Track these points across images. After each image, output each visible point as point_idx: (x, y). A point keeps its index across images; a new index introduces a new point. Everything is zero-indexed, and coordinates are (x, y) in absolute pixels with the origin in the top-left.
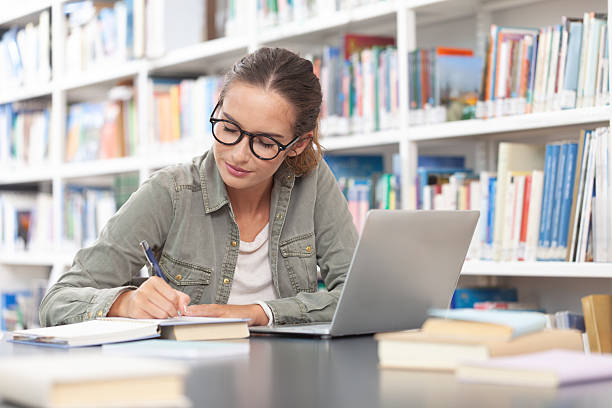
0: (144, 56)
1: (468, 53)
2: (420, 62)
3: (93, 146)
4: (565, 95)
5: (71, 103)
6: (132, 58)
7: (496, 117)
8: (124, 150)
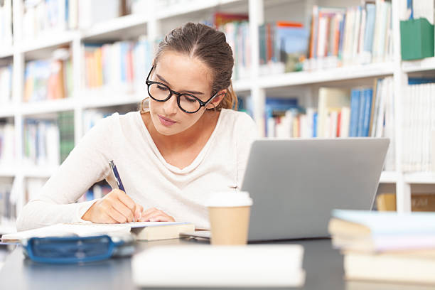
0: (77, 28)
1: (298, 26)
2: (266, 32)
3: (43, 91)
4: (364, 55)
5: (28, 60)
6: (68, 29)
7: (317, 71)
8: (64, 94)
